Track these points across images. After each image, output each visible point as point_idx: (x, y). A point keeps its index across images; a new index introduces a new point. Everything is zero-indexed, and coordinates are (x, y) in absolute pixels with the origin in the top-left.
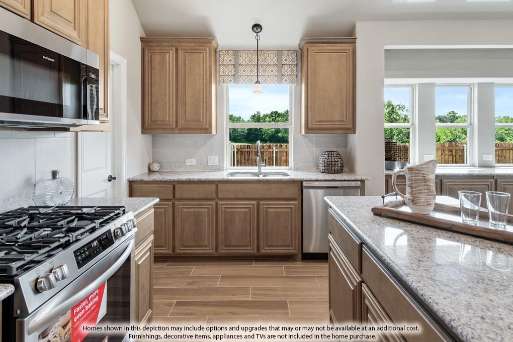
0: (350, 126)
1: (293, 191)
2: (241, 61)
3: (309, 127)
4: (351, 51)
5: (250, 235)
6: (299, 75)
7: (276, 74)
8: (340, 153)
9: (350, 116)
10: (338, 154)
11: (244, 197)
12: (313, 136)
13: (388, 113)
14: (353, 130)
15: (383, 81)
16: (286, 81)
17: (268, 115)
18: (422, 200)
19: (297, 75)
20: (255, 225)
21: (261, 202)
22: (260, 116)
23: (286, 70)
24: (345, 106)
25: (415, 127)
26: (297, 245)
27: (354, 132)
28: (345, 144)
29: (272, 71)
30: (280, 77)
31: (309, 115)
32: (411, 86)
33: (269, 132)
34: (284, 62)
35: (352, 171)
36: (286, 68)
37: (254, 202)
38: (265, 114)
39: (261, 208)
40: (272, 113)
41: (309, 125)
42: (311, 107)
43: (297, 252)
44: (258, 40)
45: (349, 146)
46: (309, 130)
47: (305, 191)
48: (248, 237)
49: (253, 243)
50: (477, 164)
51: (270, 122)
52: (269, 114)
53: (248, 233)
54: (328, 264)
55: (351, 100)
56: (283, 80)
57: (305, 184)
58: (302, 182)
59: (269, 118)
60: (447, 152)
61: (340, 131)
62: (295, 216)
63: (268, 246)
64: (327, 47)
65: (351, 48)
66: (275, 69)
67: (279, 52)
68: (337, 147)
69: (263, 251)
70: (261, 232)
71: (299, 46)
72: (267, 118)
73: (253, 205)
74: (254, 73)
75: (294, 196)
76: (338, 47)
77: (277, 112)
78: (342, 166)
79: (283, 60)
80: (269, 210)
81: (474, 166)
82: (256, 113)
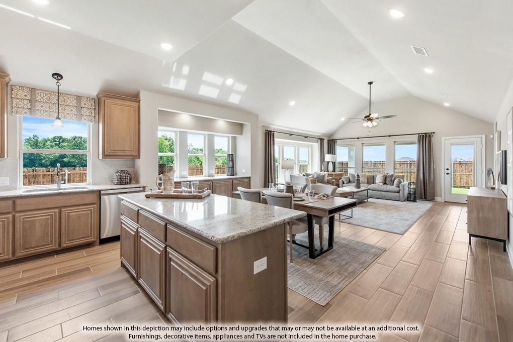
0: (137, 154)
1: (93, 198)
2: (38, 98)
3: (106, 154)
4: (137, 108)
5: (52, 236)
6: (97, 116)
7: (76, 113)
8: (129, 171)
9: (136, 147)
10: (128, 172)
11: (45, 207)
12: (108, 160)
13: (170, 145)
14: (138, 156)
15: (157, 128)
16: (85, 119)
17: (49, 140)
18: (168, 188)
19: (95, 117)
20: (57, 227)
21: (63, 209)
22: (37, 140)
23: (85, 112)
24: (133, 141)
25: (177, 156)
26: (96, 235)
27: (139, 158)
28: (133, 166)
29: (72, 110)
30: (80, 116)
31: (106, 145)
32: (175, 132)
33: (51, 157)
34: (83, 105)
35: (137, 182)
36: (85, 110)
37: (57, 210)
38: (46, 138)
39: (63, 214)
40: (55, 138)
41: (106, 153)
42: (108, 140)
43: (96, 239)
44: (58, 86)
45: (136, 168)
46: (105, 156)
47: (102, 197)
48: (50, 237)
49: (55, 241)
50: (207, 175)
51: (52, 147)
52: (50, 138)
53: (50, 235)
54: (120, 242)
55: (137, 137)
56: (83, 119)
57: (102, 192)
58: (100, 191)
59: (51, 142)
60: (199, 170)
61: (130, 157)
62: (94, 216)
63: (70, 241)
64: (121, 102)
65: (137, 106)
66: (74, 109)
67: (79, 98)
68: (128, 167)
69: (65, 245)
70: (63, 231)
71: (97, 96)
72: (49, 142)
73: (55, 212)
74: (53, 110)
75: (93, 202)
76: (128, 103)
77: (61, 137)
78: (131, 180)
79: (83, 104)
80: (70, 214)
81: (206, 176)
82: (32, 137)
